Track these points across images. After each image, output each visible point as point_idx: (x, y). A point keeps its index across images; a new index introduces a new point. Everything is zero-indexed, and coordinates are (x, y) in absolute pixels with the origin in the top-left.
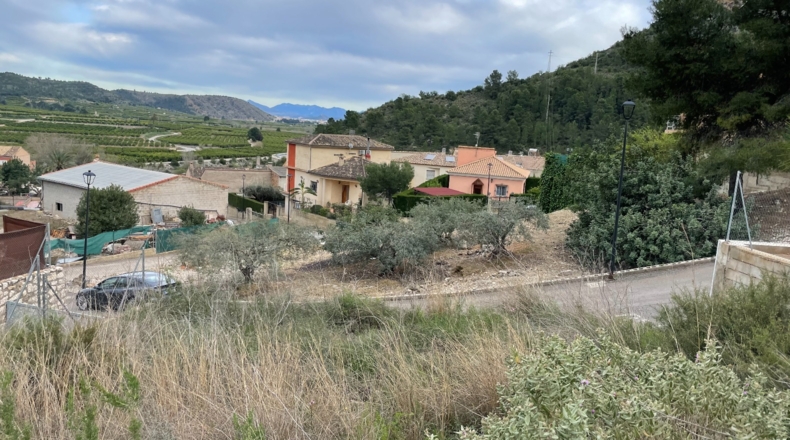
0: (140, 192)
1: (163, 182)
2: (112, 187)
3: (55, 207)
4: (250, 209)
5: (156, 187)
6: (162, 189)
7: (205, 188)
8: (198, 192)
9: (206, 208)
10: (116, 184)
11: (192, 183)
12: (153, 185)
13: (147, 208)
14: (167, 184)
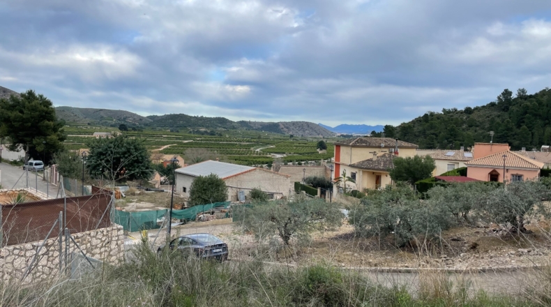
0: (231, 179)
1: (246, 172)
2: (211, 175)
3: (182, 190)
4: (304, 192)
5: (242, 176)
6: (245, 177)
7: (274, 177)
8: (269, 179)
9: (275, 191)
10: (214, 173)
11: (266, 173)
12: (239, 174)
13: (235, 190)
14: (249, 173)
